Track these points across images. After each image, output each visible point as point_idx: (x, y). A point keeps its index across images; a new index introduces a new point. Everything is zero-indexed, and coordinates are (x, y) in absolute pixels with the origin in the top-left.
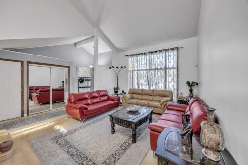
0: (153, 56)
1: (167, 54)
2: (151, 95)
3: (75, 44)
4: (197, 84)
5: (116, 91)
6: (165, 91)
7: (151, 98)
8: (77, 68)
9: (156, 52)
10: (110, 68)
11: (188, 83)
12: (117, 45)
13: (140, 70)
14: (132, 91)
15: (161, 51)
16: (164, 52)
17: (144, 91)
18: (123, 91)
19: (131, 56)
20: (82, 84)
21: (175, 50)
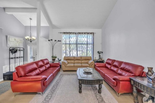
0: (80, 36)
1: (88, 35)
2: (80, 60)
3: (4, 9)
4: (102, 53)
5: (54, 59)
6: (87, 57)
7: (80, 61)
8: (7, 37)
9: (82, 33)
10: (49, 40)
11: (98, 52)
12: (54, 23)
13: (71, 44)
14: (67, 58)
15: (85, 33)
16: (87, 34)
17: (75, 58)
18: (58, 59)
19: (65, 33)
20: (14, 54)
21: (92, 34)
